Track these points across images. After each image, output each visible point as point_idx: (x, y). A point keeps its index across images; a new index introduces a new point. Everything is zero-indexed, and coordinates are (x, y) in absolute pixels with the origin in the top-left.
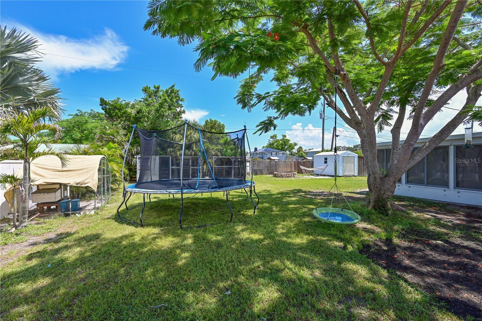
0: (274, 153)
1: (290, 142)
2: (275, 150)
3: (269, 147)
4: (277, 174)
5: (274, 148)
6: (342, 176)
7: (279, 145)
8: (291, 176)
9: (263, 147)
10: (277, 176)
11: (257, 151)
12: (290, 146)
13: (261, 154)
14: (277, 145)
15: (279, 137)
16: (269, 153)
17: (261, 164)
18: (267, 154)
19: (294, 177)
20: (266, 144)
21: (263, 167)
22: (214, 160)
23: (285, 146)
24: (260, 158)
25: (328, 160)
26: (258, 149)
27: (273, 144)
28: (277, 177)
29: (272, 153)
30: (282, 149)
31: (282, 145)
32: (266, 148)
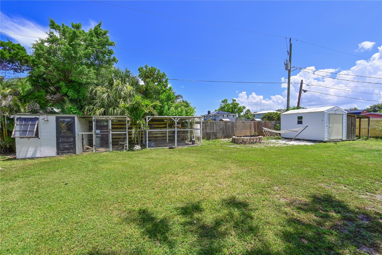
0: (225, 115)
1: (239, 106)
2: (226, 113)
3: (221, 110)
4: (238, 140)
5: (225, 111)
6: (328, 141)
7: (230, 108)
8: (256, 142)
9: (216, 111)
10: (237, 141)
11: (210, 113)
12: (239, 109)
13: (214, 116)
14: (227, 109)
15: (230, 102)
16: (221, 115)
17: (215, 126)
18: (219, 117)
19: (260, 143)
20: (218, 108)
21: (217, 129)
22: (147, 121)
23: (235, 109)
24: (213, 120)
25: (303, 120)
26: (211, 112)
27: (224, 107)
28: (237, 143)
29: (223, 115)
30: (233, 112)
31: (232, 108)
32: (218, 111)
